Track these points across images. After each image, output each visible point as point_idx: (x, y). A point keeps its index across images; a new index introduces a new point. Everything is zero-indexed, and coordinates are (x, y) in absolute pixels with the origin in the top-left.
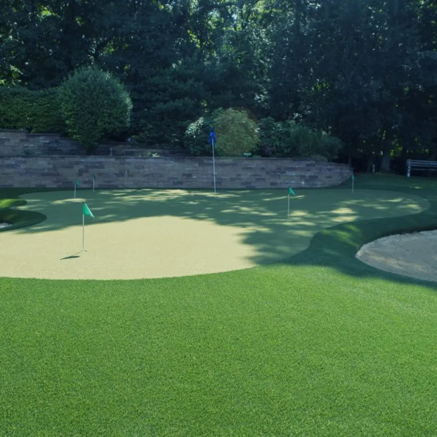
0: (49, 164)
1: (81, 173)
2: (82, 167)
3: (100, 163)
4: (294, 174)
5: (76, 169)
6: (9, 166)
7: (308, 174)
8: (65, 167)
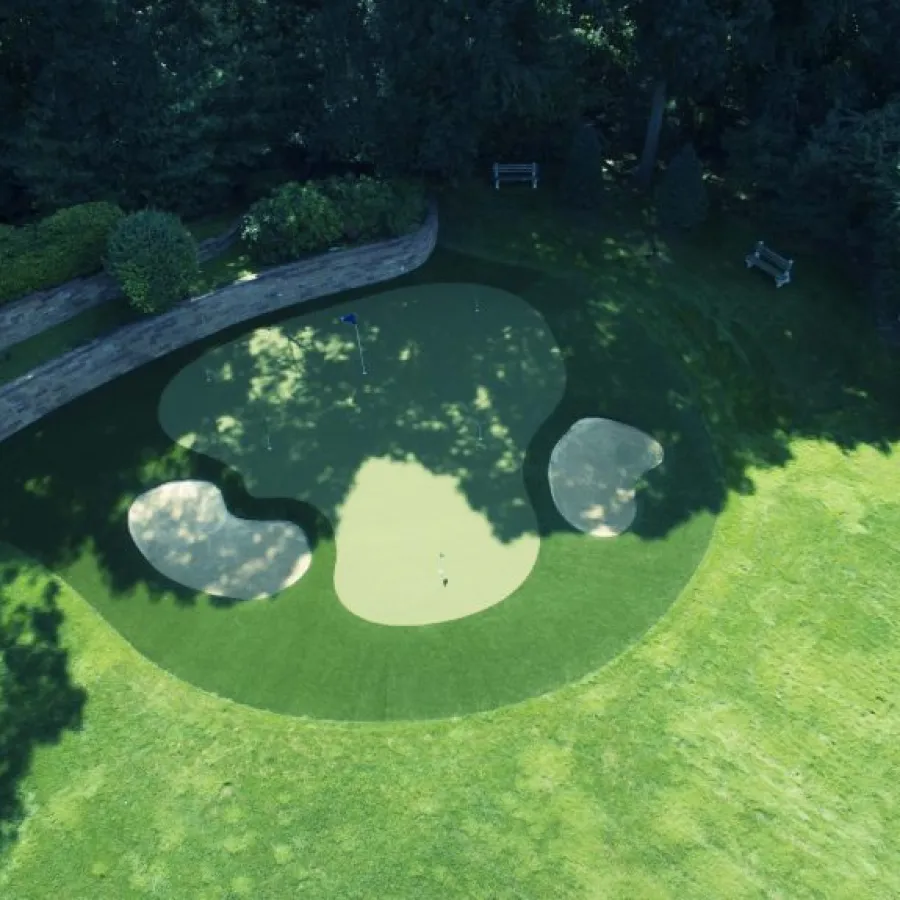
0: (115, 345)
1: (153, 341)
2: (152, 333)
3: (171, 319)
4: (391, 262)
5: (147, 338)
6: (75, 369)
7: (405, 257)
8: (134, 340)
